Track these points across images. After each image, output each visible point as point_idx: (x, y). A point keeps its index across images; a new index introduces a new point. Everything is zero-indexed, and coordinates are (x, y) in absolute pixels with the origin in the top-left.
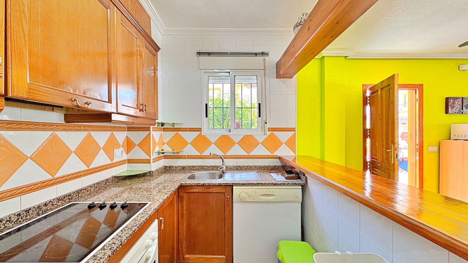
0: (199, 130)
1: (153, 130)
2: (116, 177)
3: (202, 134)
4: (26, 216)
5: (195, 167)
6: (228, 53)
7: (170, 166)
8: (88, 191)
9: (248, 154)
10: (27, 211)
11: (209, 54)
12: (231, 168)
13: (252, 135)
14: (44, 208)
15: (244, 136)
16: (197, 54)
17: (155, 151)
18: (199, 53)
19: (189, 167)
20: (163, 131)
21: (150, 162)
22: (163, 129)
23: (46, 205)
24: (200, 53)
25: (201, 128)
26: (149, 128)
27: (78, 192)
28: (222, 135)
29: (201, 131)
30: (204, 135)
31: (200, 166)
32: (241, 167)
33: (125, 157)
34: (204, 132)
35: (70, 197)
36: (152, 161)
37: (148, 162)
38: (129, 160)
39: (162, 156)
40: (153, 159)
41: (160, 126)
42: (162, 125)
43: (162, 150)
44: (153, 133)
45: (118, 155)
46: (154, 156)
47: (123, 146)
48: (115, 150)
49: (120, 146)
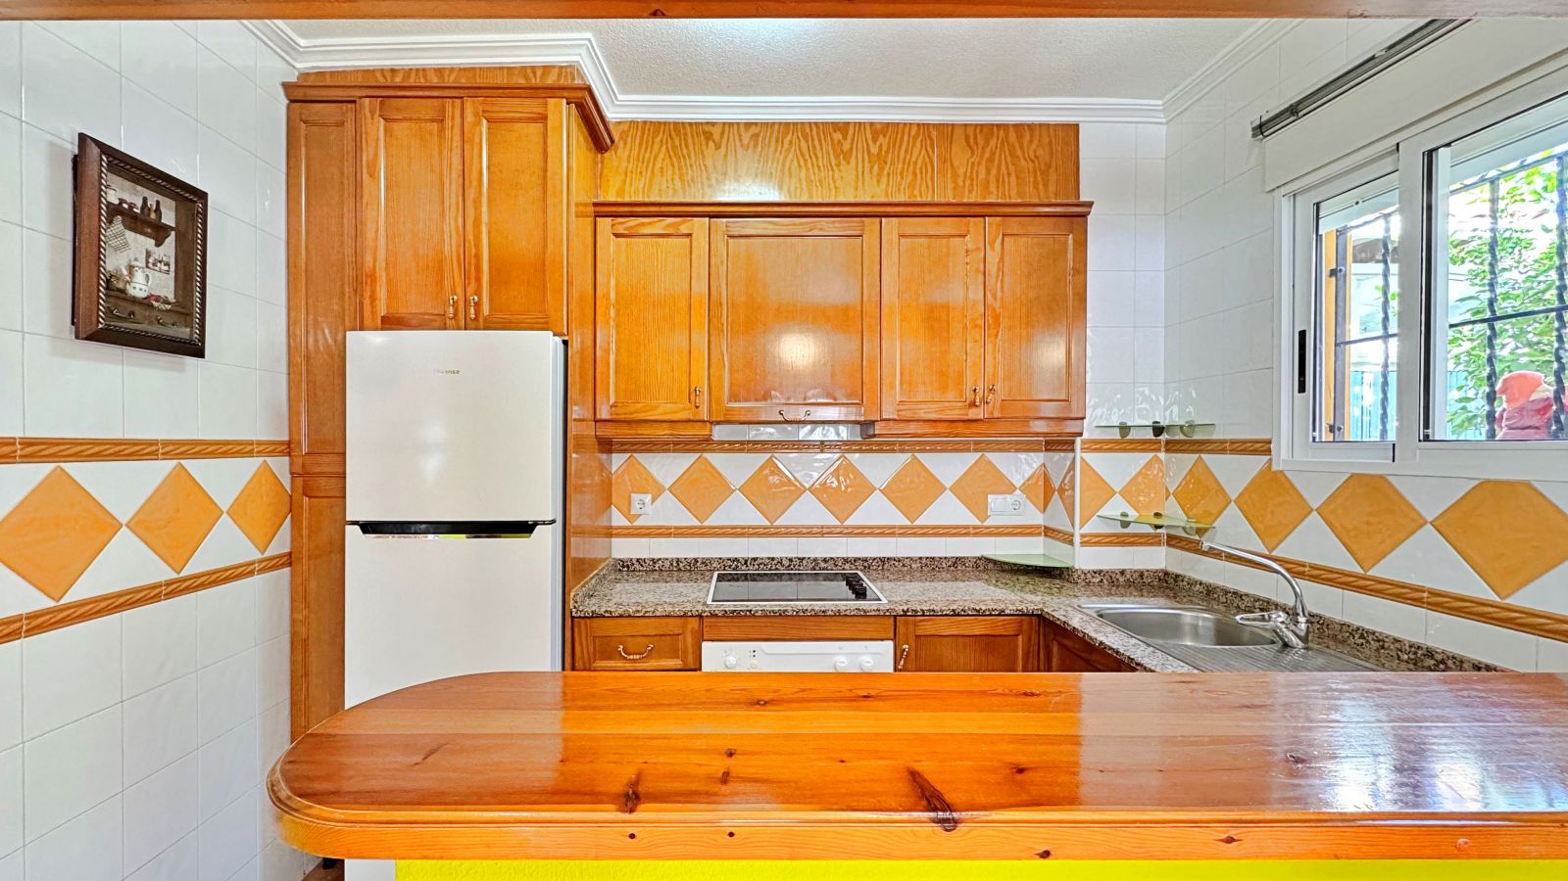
0: (1262, 447)
1: (1083, 449)
2: (988, 560)
3: (1275, 468)
4: (799, 566)
5: (1241, 596)
6: (1373, 58)
7: (1177, 576)
8: (904, 565)
9: (1498, 599)
10: (801, 559)
11: (1294, 111)
12: (1383, 647)
13: (1528, 485)
14: (823, 565)
15: (1475, 483)
16: (1254, 136)
17: (1101, 513)
18: (1261, 129)
19: (1226, 592)
20: (1167, 451)
21: (1071, 543)
22: (1168, 442)
23: (825, 560)
24: (1261, 126)
25: (1270, 442)
26: (1074, 442)
27: (883, 561)
28: (1352, 476)
29: (1268, 452)
30: (1282, 472)
31: (1259, 600)
32: (1439, 657)
33: (1037, 518)
34: (1283, 456)
35: (866, 564)
36: (1077, 540)
37: (1068, 539)
38: (1046, 528)
39: (1159, 535)
40: (1083, 536)
41: (1150, 435)
42: (1158, 430)
43: (1157, 515)
44: (1089, 457)
45: (1002, 509)
46: (1093, 527)
47: (1026, 488)
48: (990, 497)
49: (1010, 489)
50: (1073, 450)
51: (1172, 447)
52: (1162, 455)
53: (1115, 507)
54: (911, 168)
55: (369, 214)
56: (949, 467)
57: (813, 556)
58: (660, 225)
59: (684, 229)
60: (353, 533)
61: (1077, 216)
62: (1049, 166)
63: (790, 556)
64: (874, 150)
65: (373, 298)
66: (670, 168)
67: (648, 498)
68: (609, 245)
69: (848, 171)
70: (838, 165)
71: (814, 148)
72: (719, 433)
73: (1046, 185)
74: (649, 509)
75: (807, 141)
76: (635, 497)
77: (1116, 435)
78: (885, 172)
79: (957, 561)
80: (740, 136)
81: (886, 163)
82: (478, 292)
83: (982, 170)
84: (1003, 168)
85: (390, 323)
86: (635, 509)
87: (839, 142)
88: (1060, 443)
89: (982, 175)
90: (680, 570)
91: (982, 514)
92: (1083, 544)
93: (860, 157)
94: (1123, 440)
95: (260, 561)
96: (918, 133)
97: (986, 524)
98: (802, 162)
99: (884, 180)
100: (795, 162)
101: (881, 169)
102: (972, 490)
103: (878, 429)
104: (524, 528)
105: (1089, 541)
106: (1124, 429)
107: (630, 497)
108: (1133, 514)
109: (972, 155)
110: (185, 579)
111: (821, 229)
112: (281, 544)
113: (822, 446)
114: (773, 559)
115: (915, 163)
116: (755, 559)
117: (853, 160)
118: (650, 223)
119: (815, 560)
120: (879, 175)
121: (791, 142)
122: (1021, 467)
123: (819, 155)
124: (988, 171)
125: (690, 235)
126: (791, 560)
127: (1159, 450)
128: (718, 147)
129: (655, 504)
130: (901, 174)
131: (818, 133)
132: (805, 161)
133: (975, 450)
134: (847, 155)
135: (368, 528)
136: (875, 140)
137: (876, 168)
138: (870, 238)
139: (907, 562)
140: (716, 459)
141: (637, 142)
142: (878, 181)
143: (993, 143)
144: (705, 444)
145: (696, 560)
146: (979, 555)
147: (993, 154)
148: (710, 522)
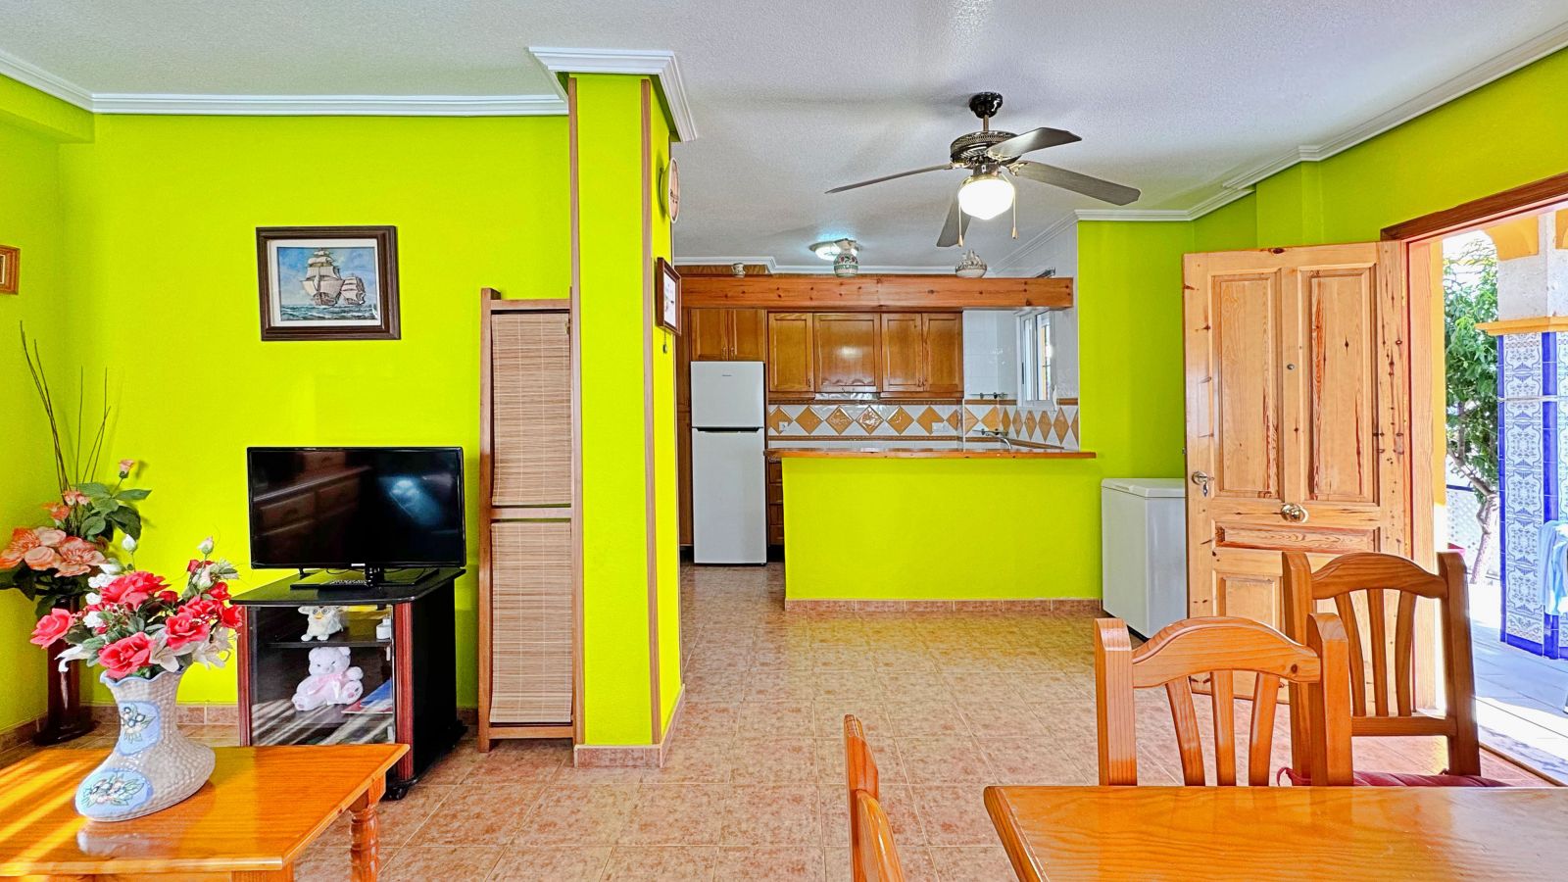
1: (966, 403)
17: (973, 429)
20: (999, 404)
21: (962, 441)
22: (999, 401)
25: (1017, 401)
26: (962, 400)
33: (954, 433)
34: (1019, 406)
36: (964, 439)
38: (957, 437)
39: (996, 438)
40: (966, 438)
41: (992, 398)
42: (996, 396)
43: (995, 430)
44: (968, 406)
45: (938, 429)
46: (971, 434)
47: (948, 420)
48: (933, 424)
49: (942, 420)
50: (962, 404)
51: (1002, 402)
52: (998, 406)
53: (980, 426)
56: (916, 411)
58: (794, 316)
59: (803, 318)
60: (694, 431)
67: (786, 424)
68: (773, 324)
72: (818, 397)
74: (787, 428)
76: (781, 423)
77: (979, 398)
82: (733, 348)
85: (701, 359)
86: (781, 429)
88: (959, 402)
91: (930, 431)
92: (967, 441)
94: (981, 401)
97: (930, 435)
103: (882, 395)
104: (755, 430)
105: (969, 440)
106: (982, 395)
107: (778, 424)
108: (986, 429)
113: (862, 402)
118: (790, 315)
122: (945, 411)
125: (805, 320)
127: (996, 404)
129: (790, 425)
133: (927, 404)
135: (700, 429)
140: (815, 408)
144: (811, 401)
148: (813, 434)
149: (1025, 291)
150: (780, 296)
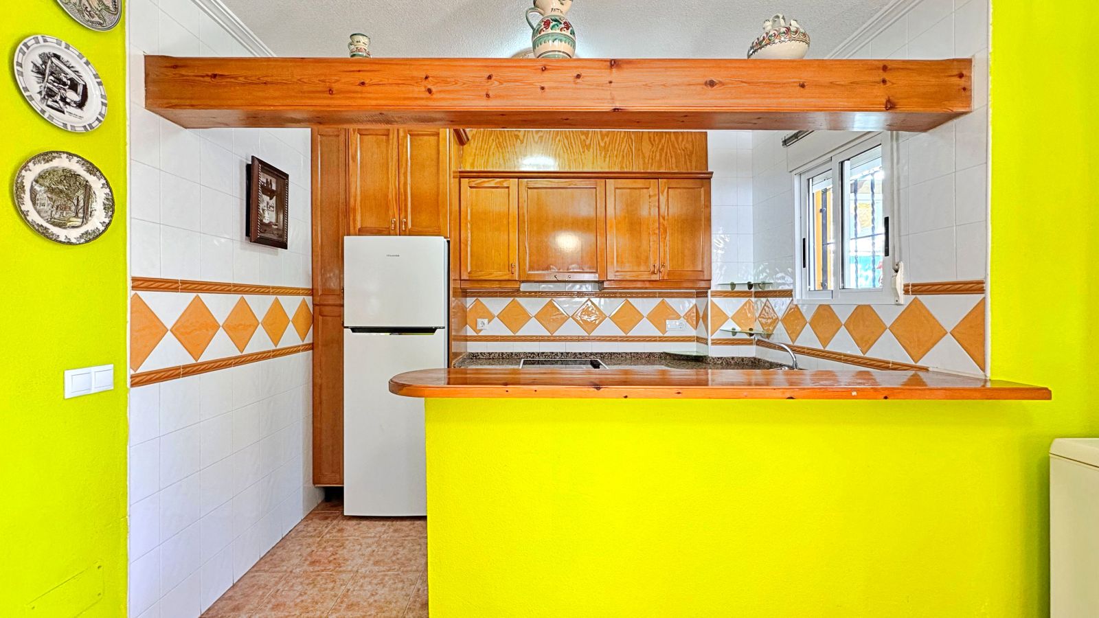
0: (790, 293)
1: (712, 296)
2: (667, 354)
4: (567, 356)
7: (760, 359)
8: (622, 357)
10: (568, 353)
14: (579, 356)
15: (855, 306)
16: (783, 145)
17: (721, 328)
18: (785, 143)
20: (755, 297)
21: (707, 344)
22: (756, 292)
23: (580, 354)
25: (792, 291)
26: (707, 292)
27: (611, 354)
28: (820, 305)
29: (792, 295)
30: (796, 304)
33: (693, 333)
34: (796, 298)
36: (710, 342)
37: (704, 341)
38: (697, 337)
39: (752, 340)
40: (712, 340)
41: (746, 288)
42: (750, 286)
43: (751, 329)
44: (716, 300)
45: (674, 327)
46: (718, 335)
47: (687, 317)
48: (667, 322)
49: (678, 317)
50: (707, 296)
51: (758, 295)
52: (753, 299)
53: (729, 325)
54: (621, 153)
55: (352, 179)
56: (645, 306)
57: (574, 351)
58: (493, 182)
59: (505, 184)
60: (347, 332)
61: (706, 178)
62: (692, 153)
63: (561, 351)
64: (602, 144)
65: (354, 220)
66: (498, 153)
67: (486, 321)
68: (467, 192)
69: (589, 155)
70: (584, 152)
71: (571, 143)
72: (524, 287)
73: (691, 162)
74: (486, 326)
75: (568, 140)
76: (479, 321)
77: (729, 288)
78: (608, 155)
79: (650, 355)
80: (533, 137)
81: (608, 151)
82: (406, 217)
83: (658, 154)
84: (669, 155)
85: (362, 232)
86: (480, 326)
87: (584, 140)
88: (702, 294)
89: (658, 158)
90: (503, 358)
91: (663, 330)
92: (713, 344)
93: (595, 148)
94: (732, 292)
95: (303, 346)
96: (624, 136)
97: (665, 335)
98: (565, 151)
99: (607, 159)
100: (562, 151)
101: (606, 154)
102: (658, 318)
103: (606, 285)
104: (431, 330)
105: (715, 342)
106: (733, 285)
107: (476, 320)
108: (738, 329)
109: (652, 147)
110: (278, 350)
111: (575, 185)
112: (309, 339)
113: (580, 294)
114: (553, 353)
115: (623, 151)
116: (543, 353)
117: (591, 150)
118: (488, 181)
119: (575, 353)
120: (605, 157)
121: (559, 141)
122: (684, 305)
123: (574, 146)
124: (661, 156)
125: (508, 187)
126: (562, 353)
127: (751, 296)
128: (522, 142)
129: (491, 323)
130: (616, 156)
131: (573, 136)
132: (567, 150)
133: (659, 297)
134: (588, 147)
135: (354, 330)
136: (602, 140)
137: (603, 153)
138: (600, 189)
139: (624, 355)
140: (522, 301)
141: (481, 139)
142: (605, 161)
143: (663, 141)
144: (516, 293)
145: (512, 353)
146: (662, 351)
147: (663, 146)
148: (519, 334)
149: (884, 81)
150: (430, 91)
